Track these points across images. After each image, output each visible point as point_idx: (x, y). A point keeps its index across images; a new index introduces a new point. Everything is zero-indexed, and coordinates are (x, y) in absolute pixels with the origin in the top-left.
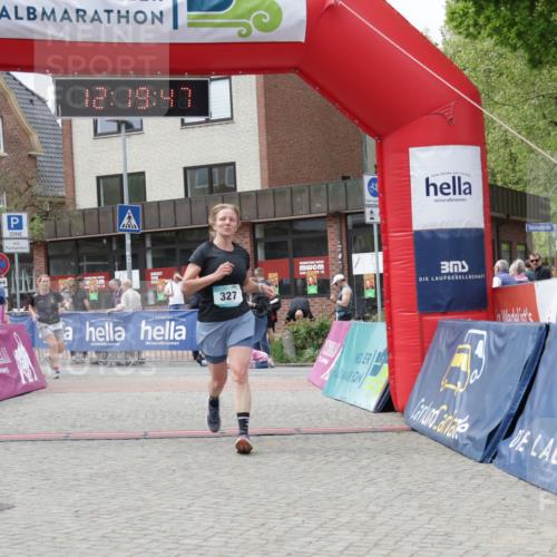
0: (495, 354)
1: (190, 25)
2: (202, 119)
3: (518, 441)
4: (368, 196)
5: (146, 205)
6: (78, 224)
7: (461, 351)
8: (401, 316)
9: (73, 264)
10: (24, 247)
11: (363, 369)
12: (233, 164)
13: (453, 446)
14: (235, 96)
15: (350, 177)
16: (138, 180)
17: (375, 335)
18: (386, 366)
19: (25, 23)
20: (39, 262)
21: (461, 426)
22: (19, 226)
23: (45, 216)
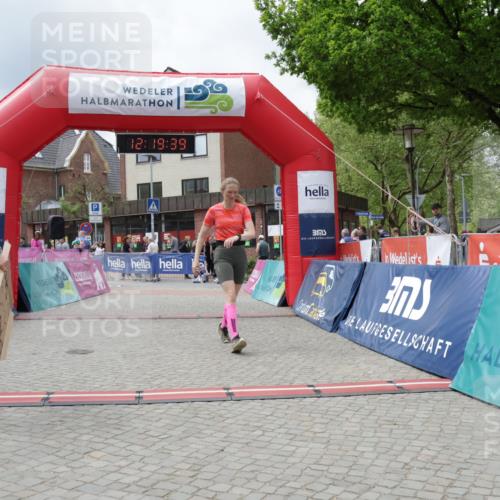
0: (339, 277)
1: (187, 107)
2: (191, 155)
3: (349, 322)
4: (276, 196)
5: (162, 199)
6: (127, 208)
7: (322, 276)
8: (292, 257)
9: (124, 229)
10: (99, 220)
11: (272, 284)
12: (207, 179)
13: (317, 324)
14: (209, 144)
15: (267, 186)
16: (158, 186)
17: (278, 267)
18: (284, 284)
19: (103, 106)
20: (107, 228)
21: (322, 314)
22: (97, 209)
23: (111, 204)
